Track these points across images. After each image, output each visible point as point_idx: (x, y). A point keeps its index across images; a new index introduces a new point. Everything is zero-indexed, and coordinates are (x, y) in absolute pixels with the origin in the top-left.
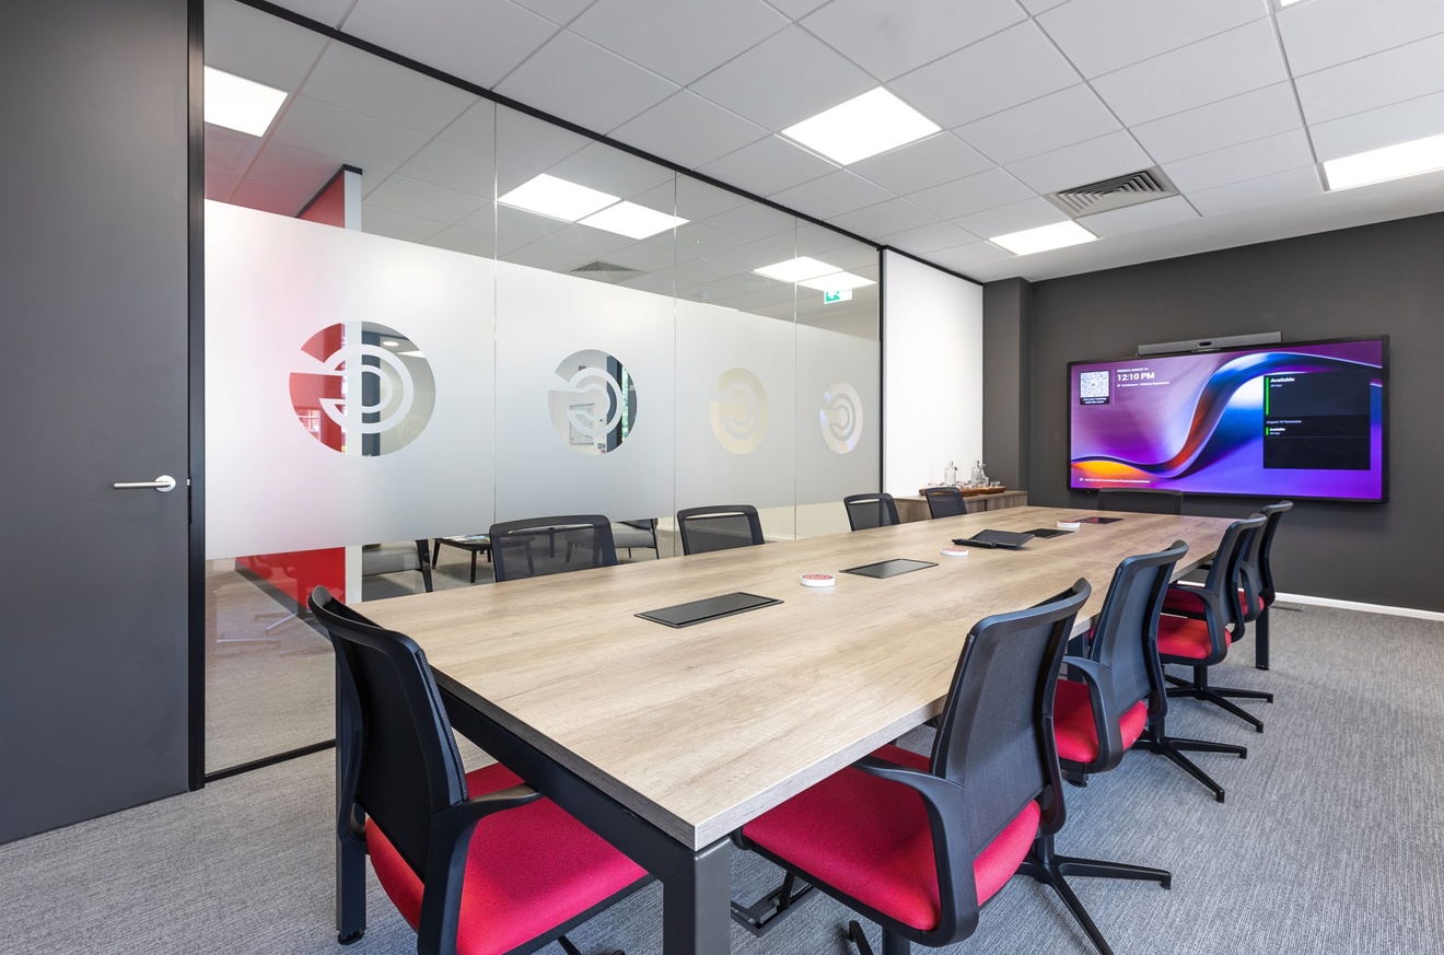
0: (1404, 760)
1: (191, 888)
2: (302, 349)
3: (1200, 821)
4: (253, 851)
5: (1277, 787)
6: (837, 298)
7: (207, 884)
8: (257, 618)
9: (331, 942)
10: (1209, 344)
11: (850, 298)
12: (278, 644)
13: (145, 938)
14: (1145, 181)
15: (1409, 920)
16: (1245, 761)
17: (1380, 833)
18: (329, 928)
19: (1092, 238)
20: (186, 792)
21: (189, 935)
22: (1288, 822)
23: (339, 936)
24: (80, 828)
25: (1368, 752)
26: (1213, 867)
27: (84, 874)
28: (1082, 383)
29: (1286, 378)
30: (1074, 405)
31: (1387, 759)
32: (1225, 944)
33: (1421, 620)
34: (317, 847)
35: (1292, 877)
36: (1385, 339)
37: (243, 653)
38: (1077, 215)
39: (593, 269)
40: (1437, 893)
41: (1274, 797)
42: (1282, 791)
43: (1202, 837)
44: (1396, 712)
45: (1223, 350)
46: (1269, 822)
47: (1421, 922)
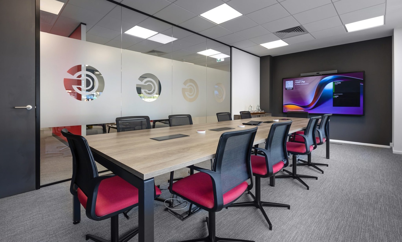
0: (358, 180)
1: (35, 212)
2: (67, 72)
3: (301, 194)
4: (52, 203)
5: (324, 186)
6: (220, 60)
7: (39, 211)
8: (57, 147)
9: (71, 224)
10: (319, 73)
11: (224, 60)
12: (63, 154)
13: (22, 223)
14: (298, 29)
15: (348, 215)
16: (317, 180)
17: (347, 196)
18: (71, 220)
19: (287, 44)
20: (35, 190)
21: (34, 223)
22: (324, 194)
23: (73, 223)
24: (6, 199)
25: (349, 178)
26: (302, 204)
27: (6, 209)
28: (286, 84)
29: (339, 82)
30: (284, 90)
31: (354, 180)
32: (300, 221)
33: (373, 147)
34: (69, 202)
35: (321, 206)
36: (364, 72)
37: (53, 156)
38: (282, 38)
39: (152, 52)
40: (356, 210)
41: (322, 189)
42: (325, 187)
43: (301, 198)
44: (359, 169)
45: (323, 75)
46: (319, 194)
47: (350, 215)
